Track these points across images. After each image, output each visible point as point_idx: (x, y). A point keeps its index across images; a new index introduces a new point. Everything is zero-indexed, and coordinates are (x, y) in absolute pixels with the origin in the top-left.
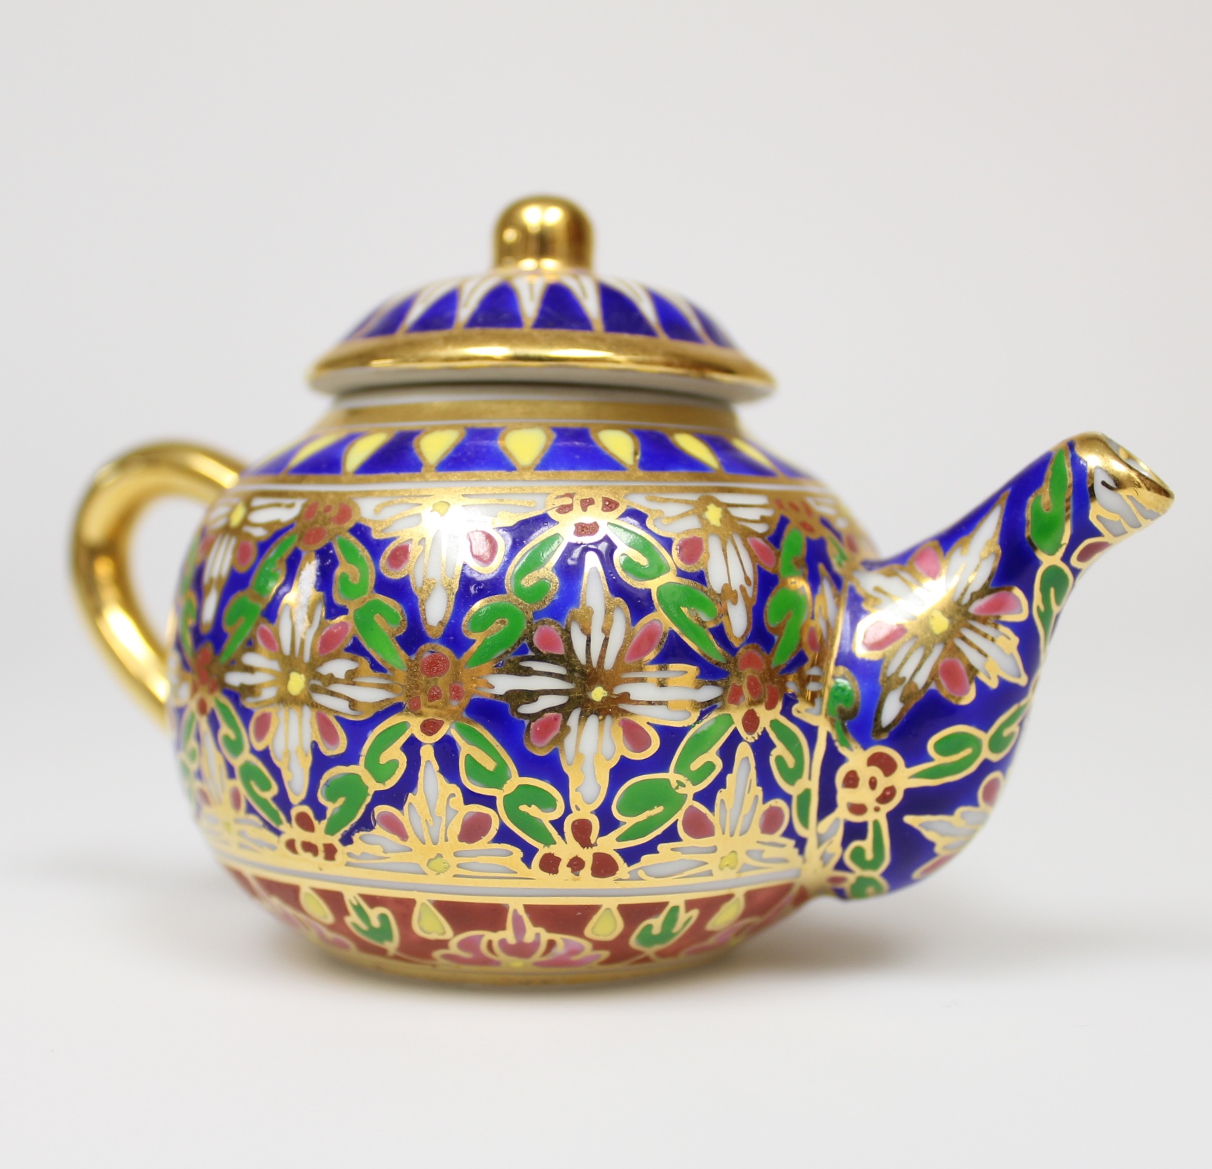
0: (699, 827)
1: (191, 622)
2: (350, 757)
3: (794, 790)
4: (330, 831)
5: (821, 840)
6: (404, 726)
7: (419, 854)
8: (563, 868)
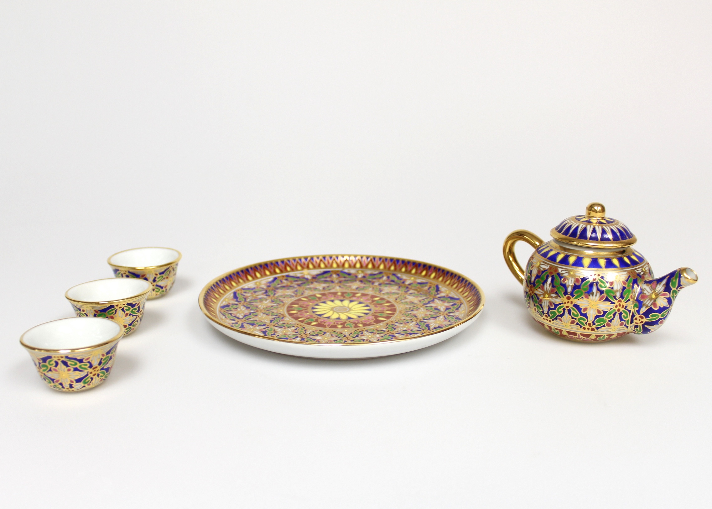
0: (608, 325)
1: (529, 279)
2: (554, 309)
3: (626, 320)
4: (550, 318)
5: (631, 327)
6: (563, 306)
7: (564, 324)
8: (586, 329)
